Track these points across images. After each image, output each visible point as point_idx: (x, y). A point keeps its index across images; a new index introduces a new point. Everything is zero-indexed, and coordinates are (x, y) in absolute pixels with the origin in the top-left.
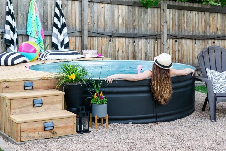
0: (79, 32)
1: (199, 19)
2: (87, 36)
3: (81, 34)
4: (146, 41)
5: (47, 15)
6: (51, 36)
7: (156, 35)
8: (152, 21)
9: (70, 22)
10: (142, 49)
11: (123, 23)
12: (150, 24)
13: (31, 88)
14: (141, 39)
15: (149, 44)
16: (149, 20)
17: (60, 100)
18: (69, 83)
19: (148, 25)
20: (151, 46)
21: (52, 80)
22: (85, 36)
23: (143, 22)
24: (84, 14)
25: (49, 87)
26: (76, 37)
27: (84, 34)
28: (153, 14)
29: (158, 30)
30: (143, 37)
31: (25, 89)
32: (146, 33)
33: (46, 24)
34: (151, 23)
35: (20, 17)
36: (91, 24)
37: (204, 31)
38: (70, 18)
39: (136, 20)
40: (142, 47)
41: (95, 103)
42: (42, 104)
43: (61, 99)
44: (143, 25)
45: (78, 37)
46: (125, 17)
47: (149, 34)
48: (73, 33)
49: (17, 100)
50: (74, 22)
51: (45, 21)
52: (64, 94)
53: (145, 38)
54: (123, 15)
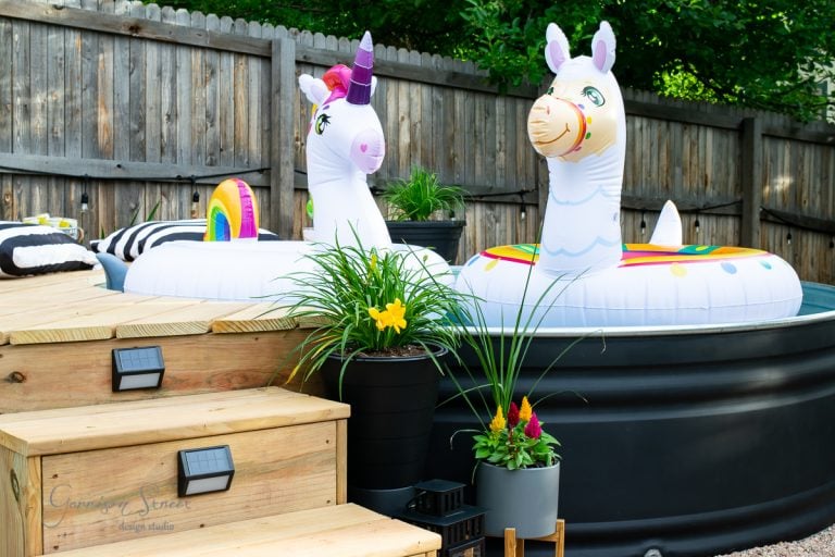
0: (260, 171)
1: (651, 145)
2: (292, 186)
3: (269, 180)
4: (489, 212)
5: (141, 102)
7: (522, 193)
8: (509, 145)
9: (228, 134)
10: (475, 238)
11: (412, 146)
12: (502, 154)
13: (152, 380)
14: (472, 205)
15: (498, 225)
16: (498, 140)
17: (326, 446)
18: (367, 351)
19: (494, 156)
20: (506, 231)
21: (264, 339)
22: (283, 188)
23: (478, 146)
24: (283, 106)
25: (245, 378)
27: (280, 180)
28: (510, 121)
29: (526, 175)
30: (482, 196)
31: (116, 388)
32: (488, 184)
33: (141, 136)
34: (505, 151)
36: (302, 144)
37: (667, 186)
38: (228, 120)
39: (457, 137)
40: (475, 233)
41: (502, 463)
42: (231, 474)
43: (334, 445)
44: (478, 156)
45: (259, 192)
46: (419, 125)
47: (500, 189)
49: (84, 457)
50: (243, 134)
52: (348, 414)
53: (486, 202)
54: (413, 117)
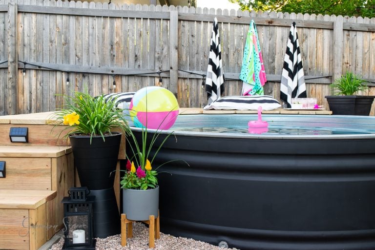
0: (328, 77)
3: (331, 81)
5: (274, 51)
6: (279, 82)
9: (313, 62)
26: (324, 86)
27: (334, 81)
31: (11, 141)
33: (273, 64)
35: (232, 55)
36: (350, 66)
38: (313, 56)
43: (50, 167)
45: (327, 86)
48: (317, 79)
50: (320, 62)
51: (271, 60)
